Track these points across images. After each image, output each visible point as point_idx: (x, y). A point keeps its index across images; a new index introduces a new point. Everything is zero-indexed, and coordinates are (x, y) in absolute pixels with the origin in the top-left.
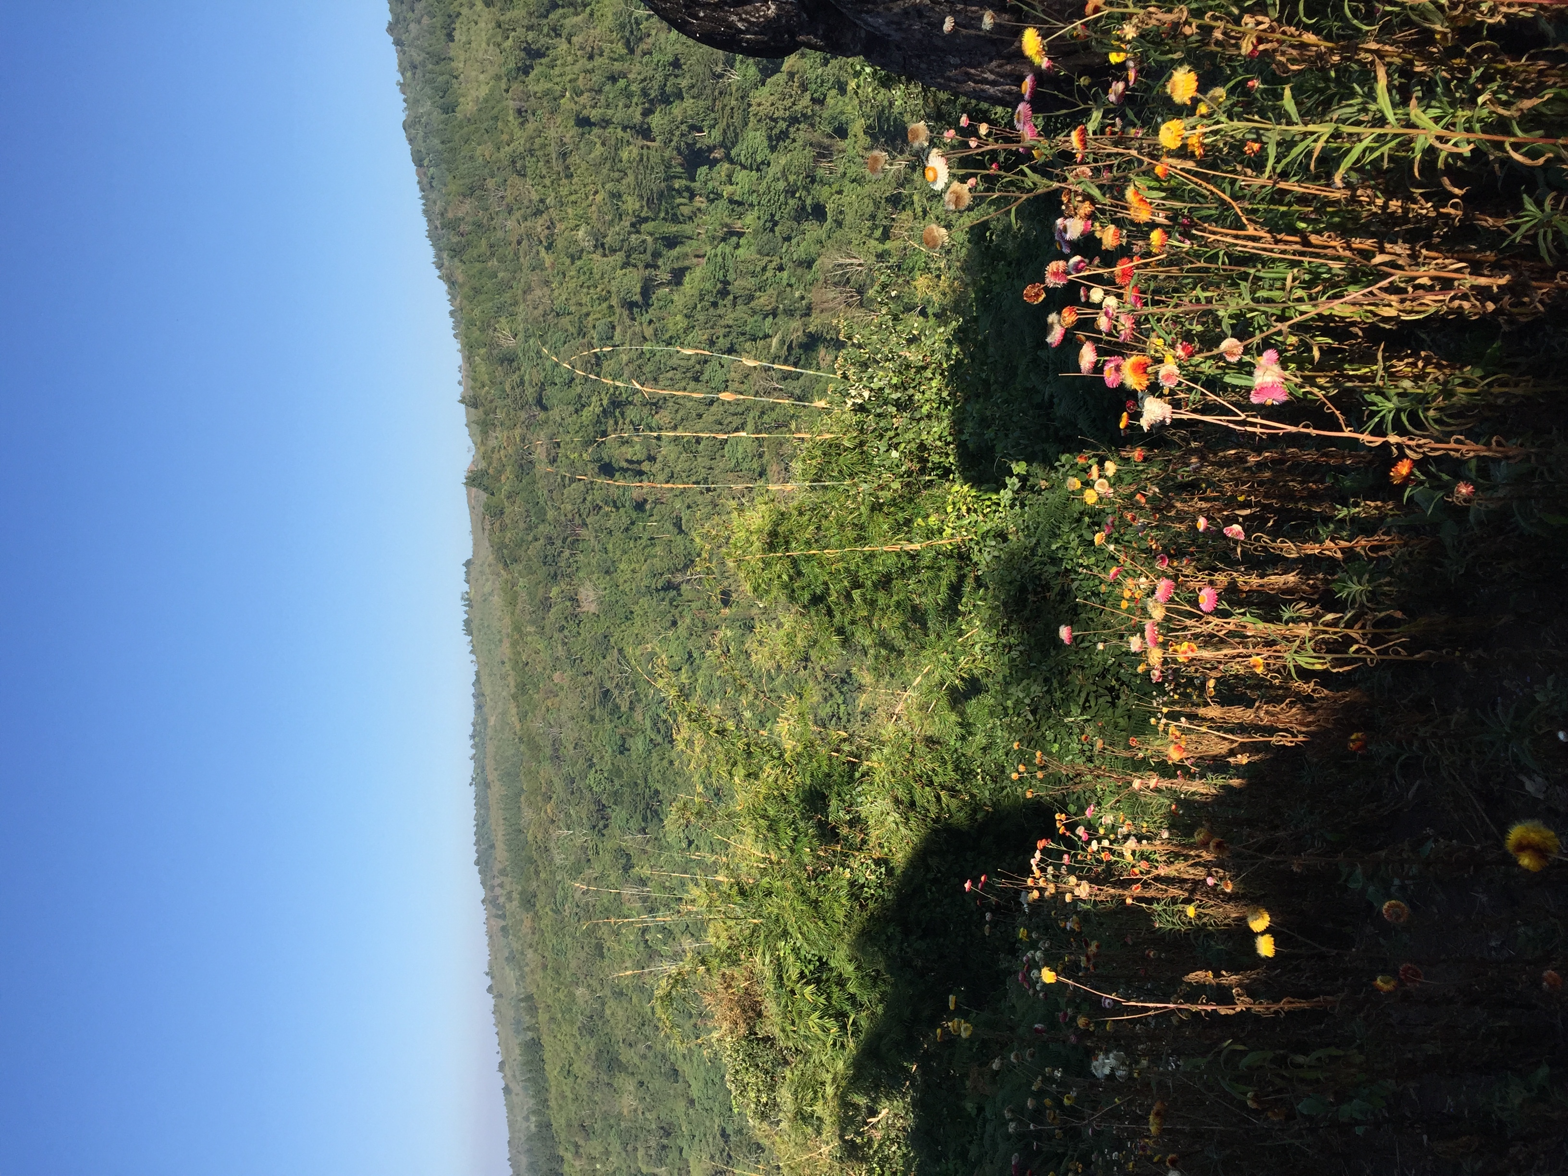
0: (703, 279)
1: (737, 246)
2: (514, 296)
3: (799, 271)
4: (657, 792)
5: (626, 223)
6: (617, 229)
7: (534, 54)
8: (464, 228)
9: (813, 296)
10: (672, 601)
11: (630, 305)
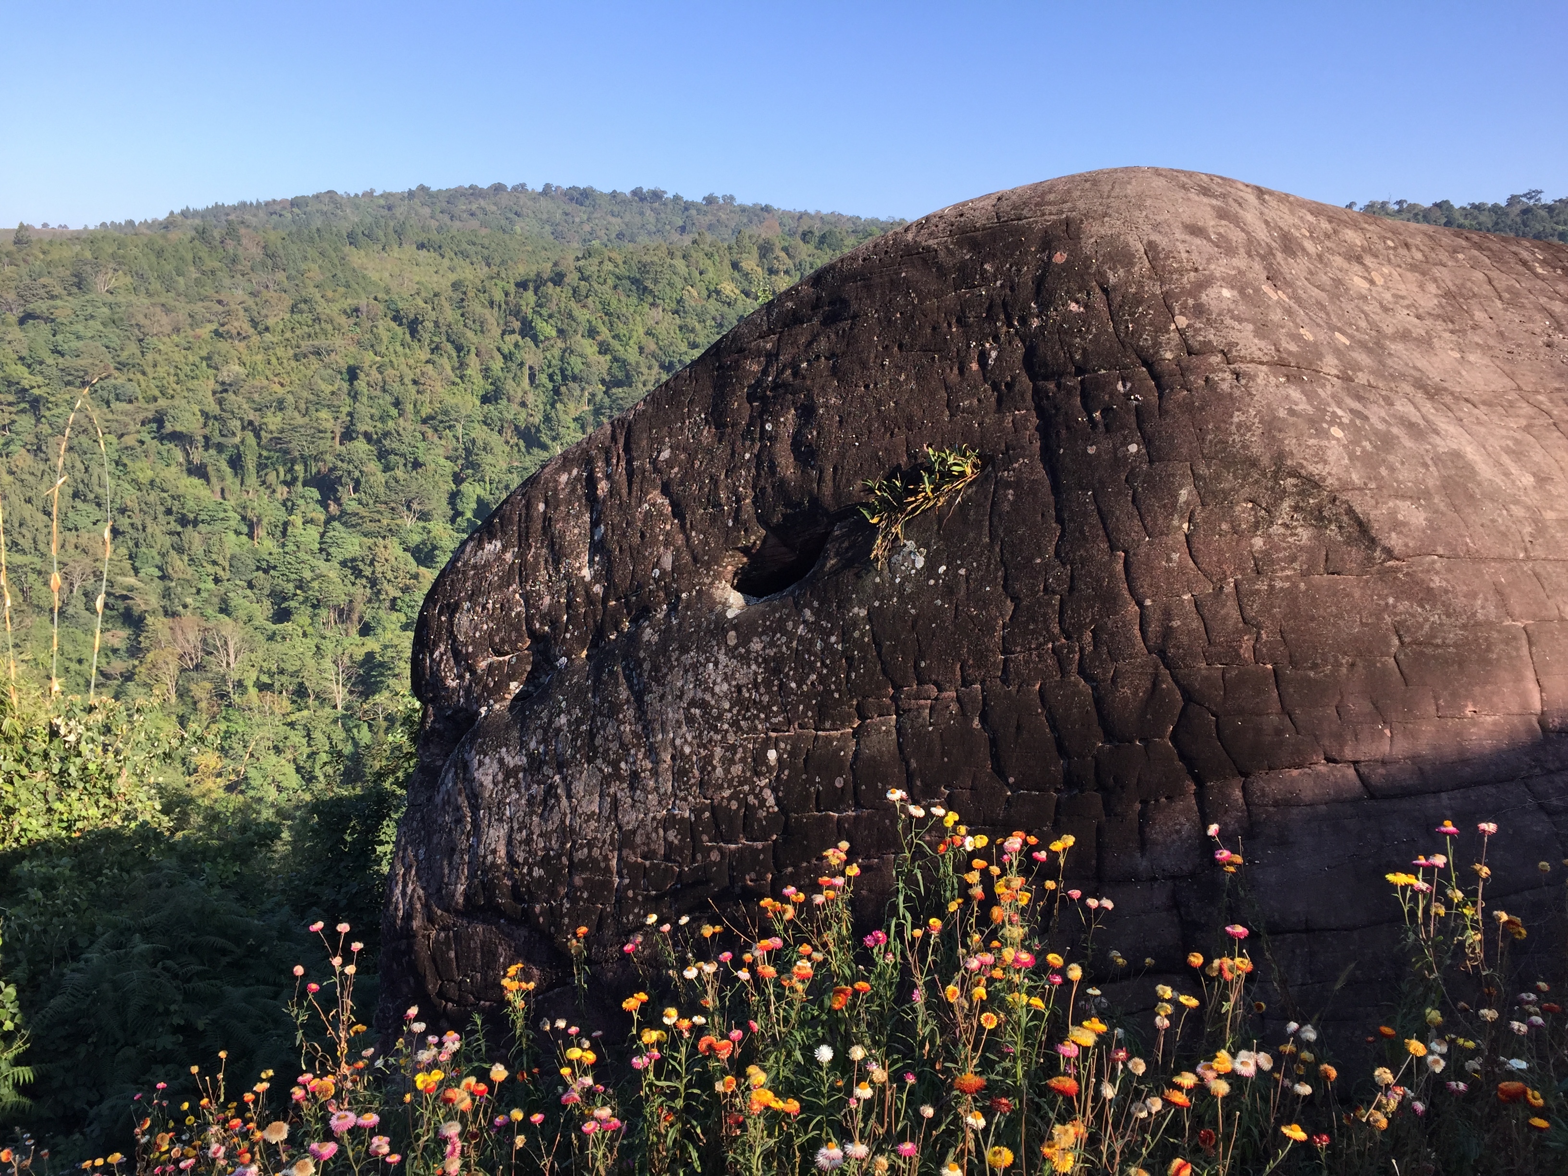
0: (197, 498)
1: (238, 533)
2: (158, 294)
3: (215, 600)
5: (252, 416)
6: (245, 406)
7: (413, 327)
8: (230, 245)
9: (188, 618)
11: (159, 420)
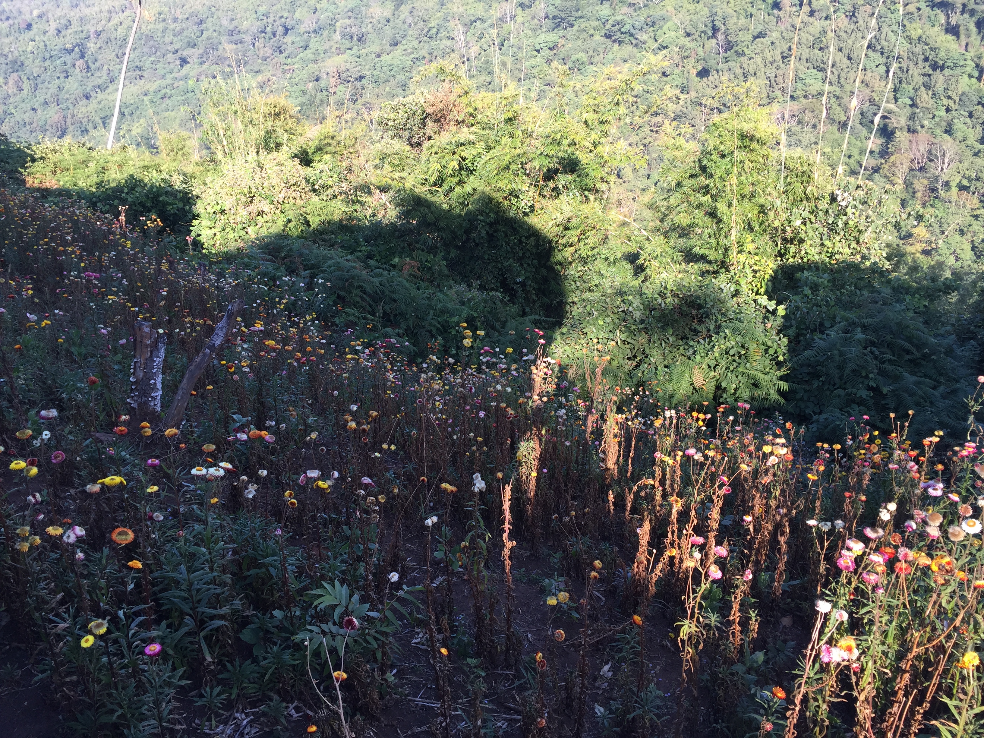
0: (948, 50)
1: (970, 76)
3: (944, 124)
4: (572, 26)
9: (923, 134)
10: (704, 32)
